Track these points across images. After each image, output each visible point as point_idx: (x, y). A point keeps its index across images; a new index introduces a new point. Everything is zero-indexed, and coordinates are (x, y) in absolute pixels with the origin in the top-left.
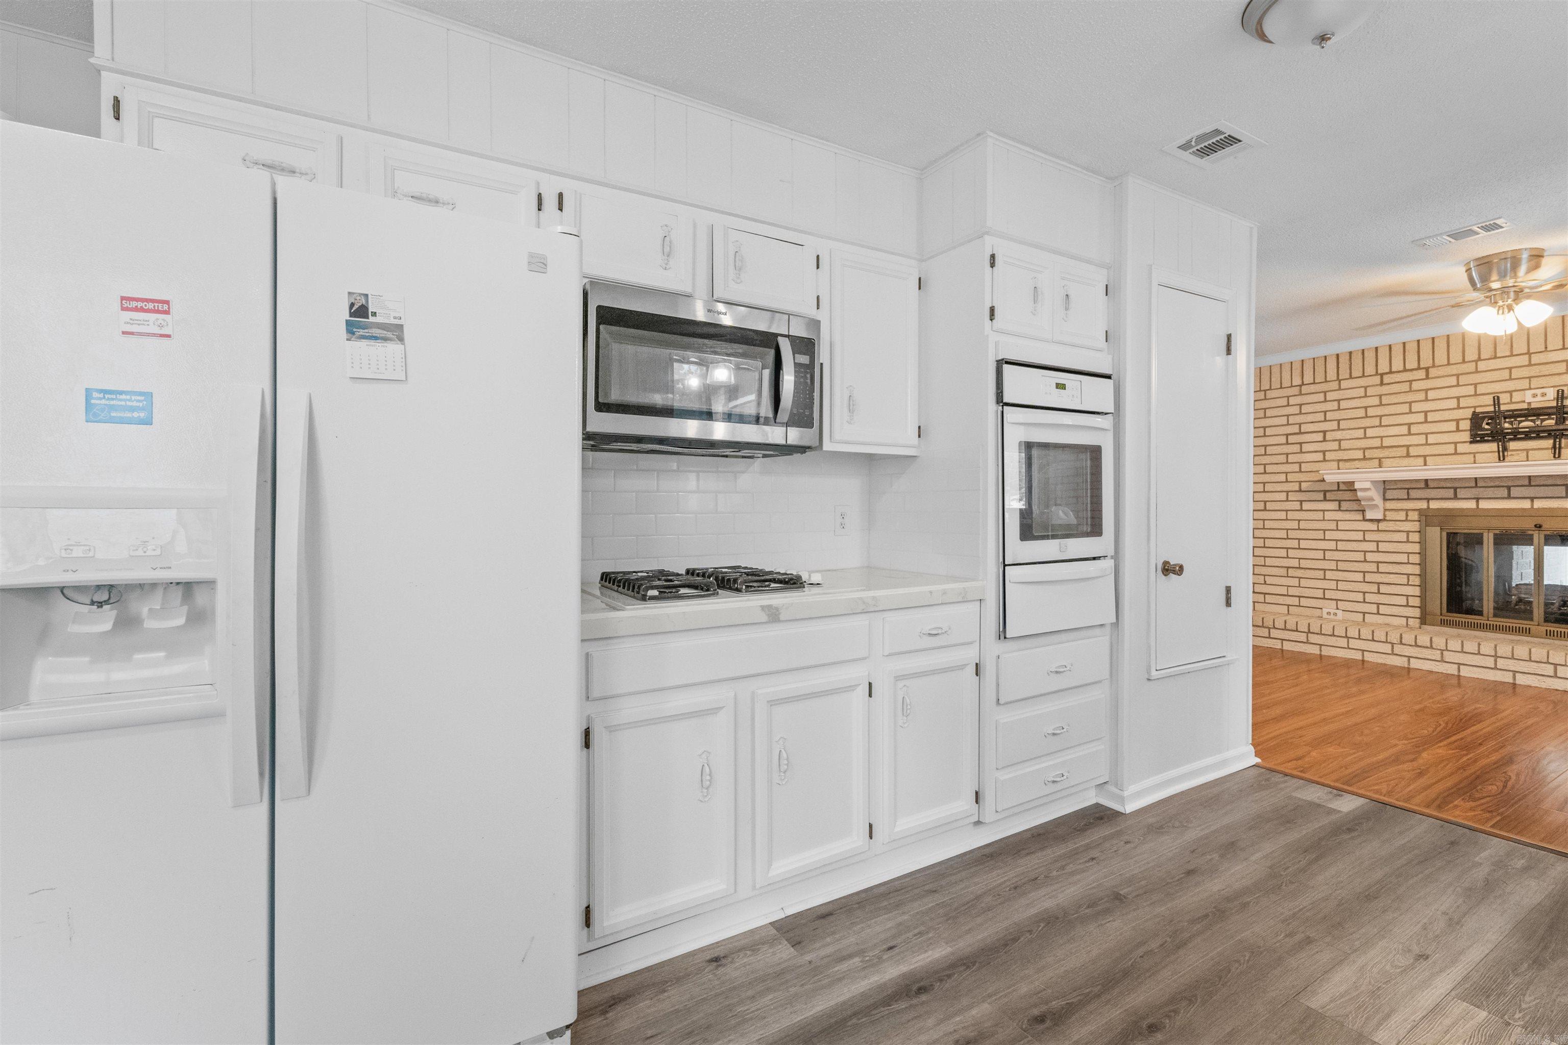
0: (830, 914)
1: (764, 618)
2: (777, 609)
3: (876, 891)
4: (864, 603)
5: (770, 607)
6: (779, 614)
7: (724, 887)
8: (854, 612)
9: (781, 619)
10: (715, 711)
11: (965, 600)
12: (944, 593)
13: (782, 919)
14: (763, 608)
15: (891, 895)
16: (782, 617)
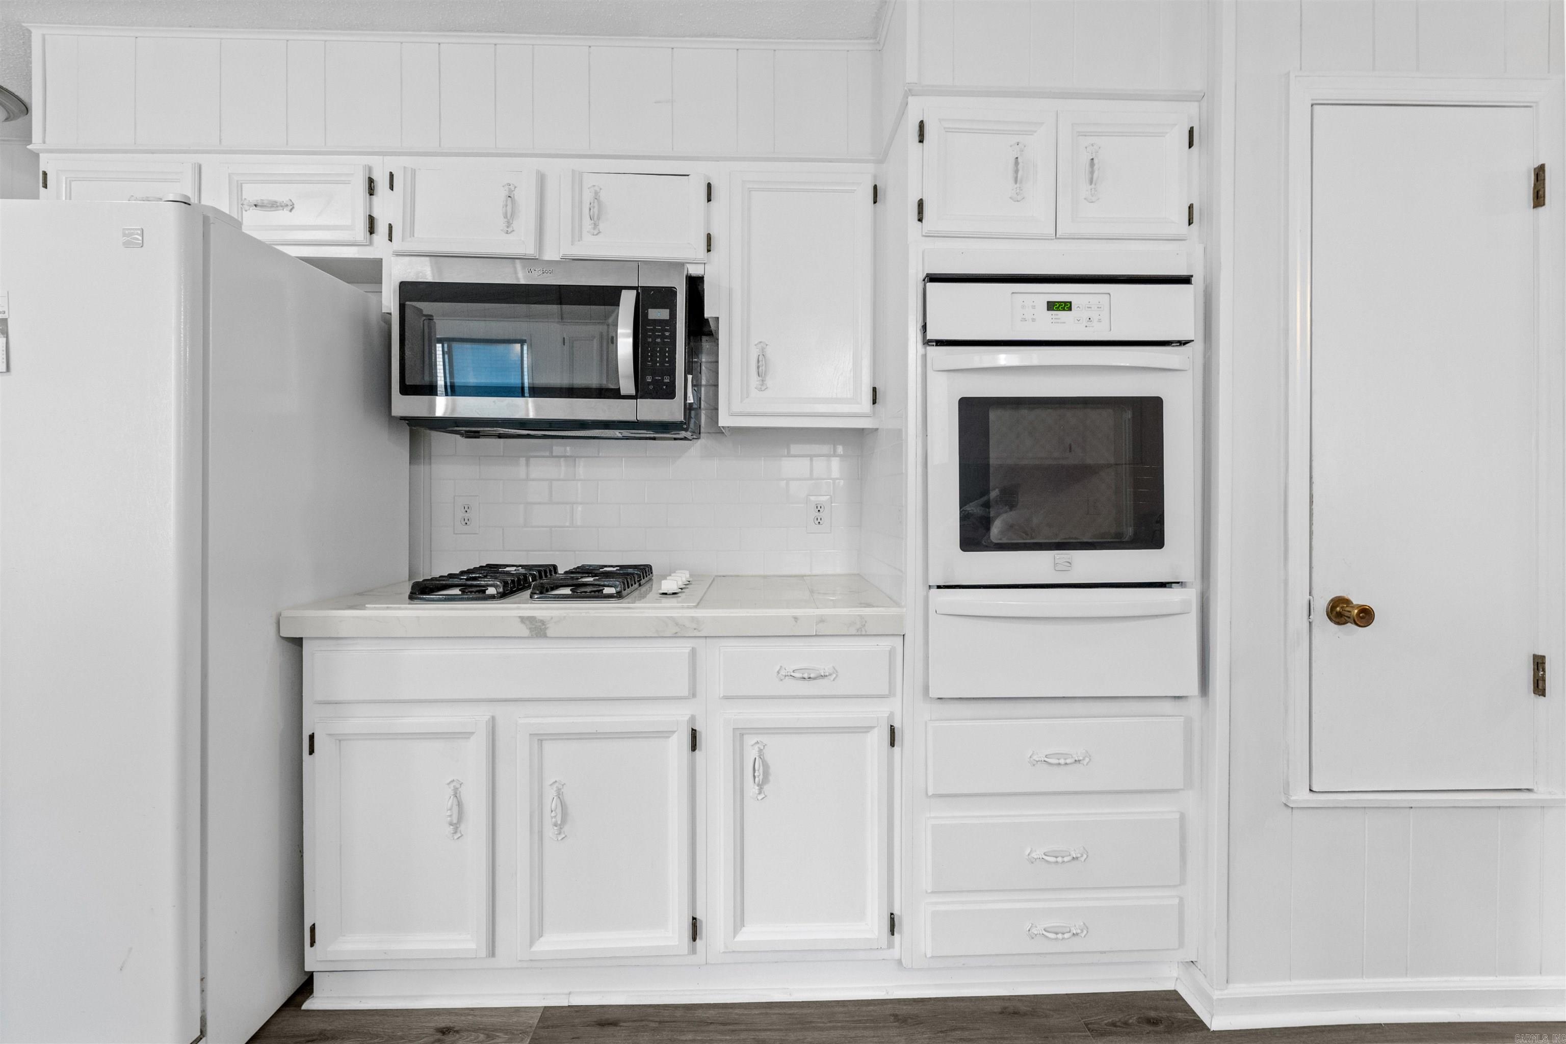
0: (614, 1023)
1: (526, 632)
2: (543, 622)
3: (700, 1013)
4: (677, 624)
5: (532, 619)
6: (546, 628)
7: (472, 946)
8: (661, 635)
9: (548, 635)
10: (467, 735)
11: (864, 633)
12: (822, 620)
13: (563, 1007)
14: (523, 619)
15: (712, 1027)
16: (550, 633)
